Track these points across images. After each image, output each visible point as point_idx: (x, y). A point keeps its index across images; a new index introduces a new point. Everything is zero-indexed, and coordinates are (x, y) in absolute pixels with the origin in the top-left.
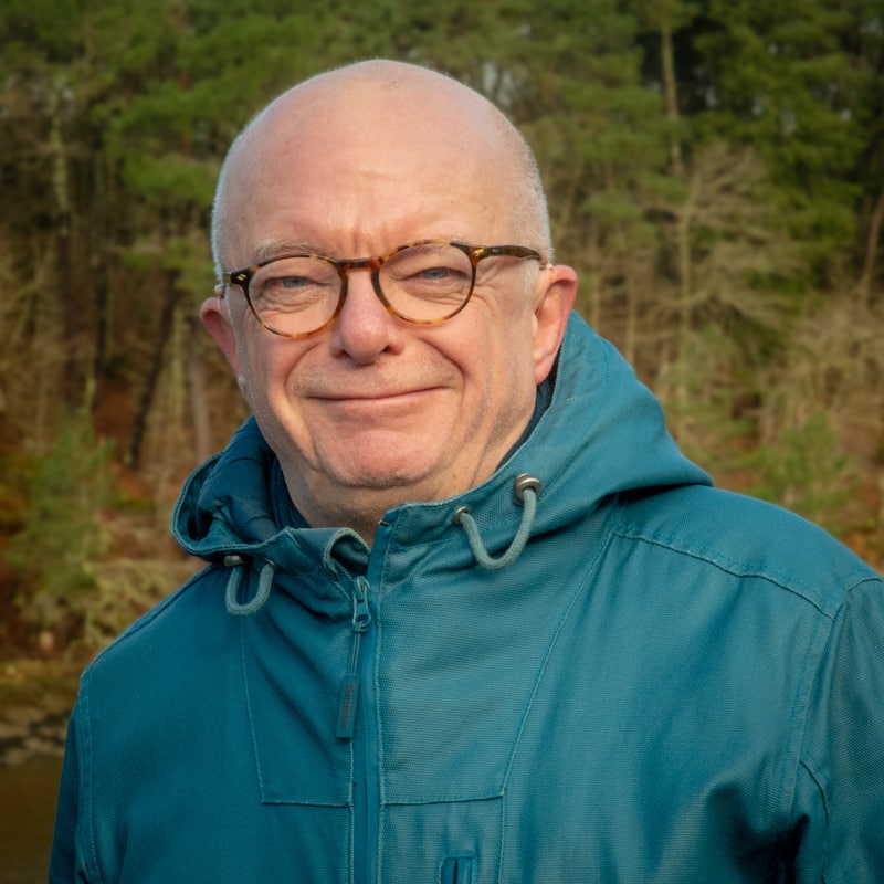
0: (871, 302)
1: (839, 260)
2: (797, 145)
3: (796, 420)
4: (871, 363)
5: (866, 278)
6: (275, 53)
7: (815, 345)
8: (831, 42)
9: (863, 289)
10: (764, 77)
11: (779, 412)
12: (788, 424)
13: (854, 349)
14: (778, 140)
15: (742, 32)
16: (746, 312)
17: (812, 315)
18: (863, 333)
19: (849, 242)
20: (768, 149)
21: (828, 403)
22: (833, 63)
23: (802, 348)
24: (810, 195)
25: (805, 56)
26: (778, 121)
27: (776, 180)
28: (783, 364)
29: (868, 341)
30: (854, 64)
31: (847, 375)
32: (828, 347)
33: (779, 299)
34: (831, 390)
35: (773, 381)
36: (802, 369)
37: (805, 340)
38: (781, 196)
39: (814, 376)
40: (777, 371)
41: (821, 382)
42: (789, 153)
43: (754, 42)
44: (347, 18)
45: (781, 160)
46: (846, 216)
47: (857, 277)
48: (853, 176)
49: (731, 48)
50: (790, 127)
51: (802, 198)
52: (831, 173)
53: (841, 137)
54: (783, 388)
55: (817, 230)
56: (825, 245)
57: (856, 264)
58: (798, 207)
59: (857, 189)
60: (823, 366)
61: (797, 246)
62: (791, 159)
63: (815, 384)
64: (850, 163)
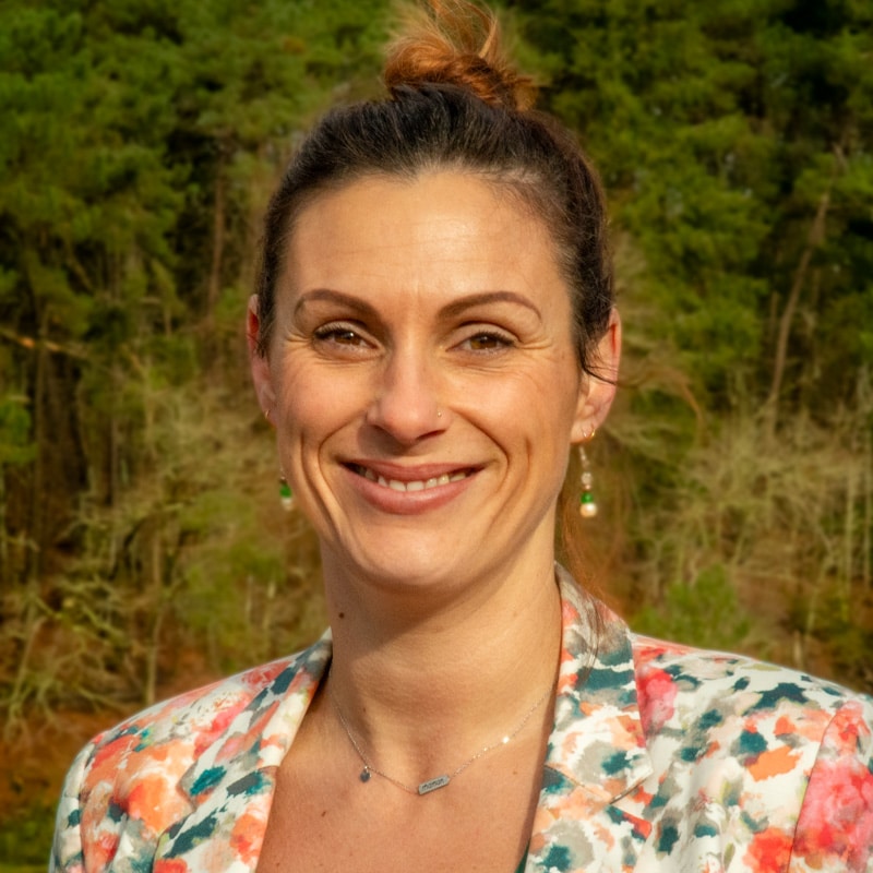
0: (779, 426)
1: (740, 374)
2: (684, 229)
3: (687, 577)
4: (780, 502)
5: (774, 397)
6: (23, 122)
7: (712, 482)
8: (728, 101)
9: (769, 411)
10: (643, 146)
11: (666, 566)
12: (678, 581)
13: (759, 486)
14: (661, 224)
15: (614, 89)
16: (623, 440)
17: (705, 444)
18: (771, 465)
19: (753, 351)
20: (648, 236)
21: (728, 555)
22: (729, 128)
23: (694, 484)
24: (703, 294)
25: (694, 121)
26: (662, 200)
27: (658, 274)
28: (671, 506)
29: (775, 475)
30: (755, 130)
31: (751, 518)
32: (726, 483)
33: (663, 424)
34: (732, 537)
35: (660, 526)
36: (696, 511)
37: (698, 474)
38: (666, 295)
39: (709, 521)
40: (664, 514)
41: (719, 528)
42: (675, 241)
43: (631, 102)
44: (114, 76)
45: (667, 248)
46: (747, 319)
47: (764, 396)
48: (756, 269)
49: (601, 109)
50: (677, 209)
51: (692, 297)
52: (730, 267)
53: (741, 220)
54: (670, 536)
55: (712, 337)
56: (723, 355)
57: (763, 377)
58: (689, 309)
59: (761, 285)
60: (721, 507)
61: (687, 357)
62: (678, 249)
63: (711, 531)
64: (752, 253)
